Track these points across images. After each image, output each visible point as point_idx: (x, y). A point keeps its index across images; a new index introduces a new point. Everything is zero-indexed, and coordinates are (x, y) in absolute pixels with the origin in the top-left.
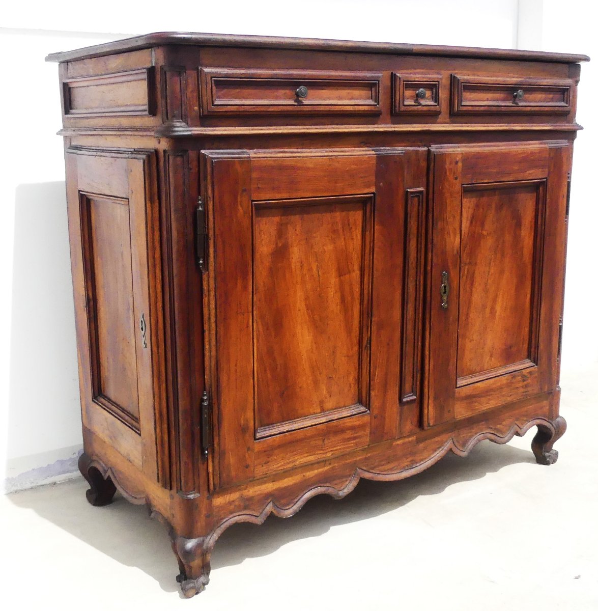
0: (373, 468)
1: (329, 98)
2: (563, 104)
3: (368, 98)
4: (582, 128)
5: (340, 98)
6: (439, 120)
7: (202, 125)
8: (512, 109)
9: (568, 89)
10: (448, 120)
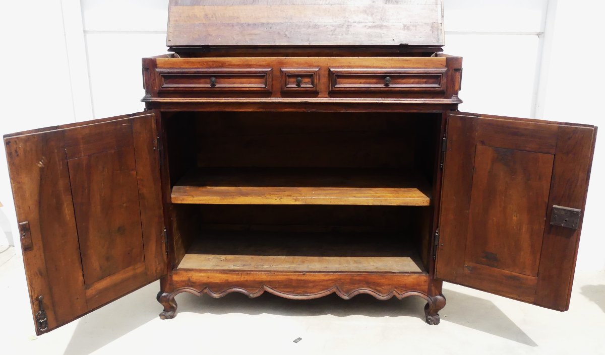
0: (275, 288)
1: (234, 83)
2: (436, 86)
3: (261, 83)
4: (461, 102)
5: (241, 83)
6: (319, 96)
7: (159, 96)
8: (384, 89)
9: (440, 76)
10: (327, 96)
